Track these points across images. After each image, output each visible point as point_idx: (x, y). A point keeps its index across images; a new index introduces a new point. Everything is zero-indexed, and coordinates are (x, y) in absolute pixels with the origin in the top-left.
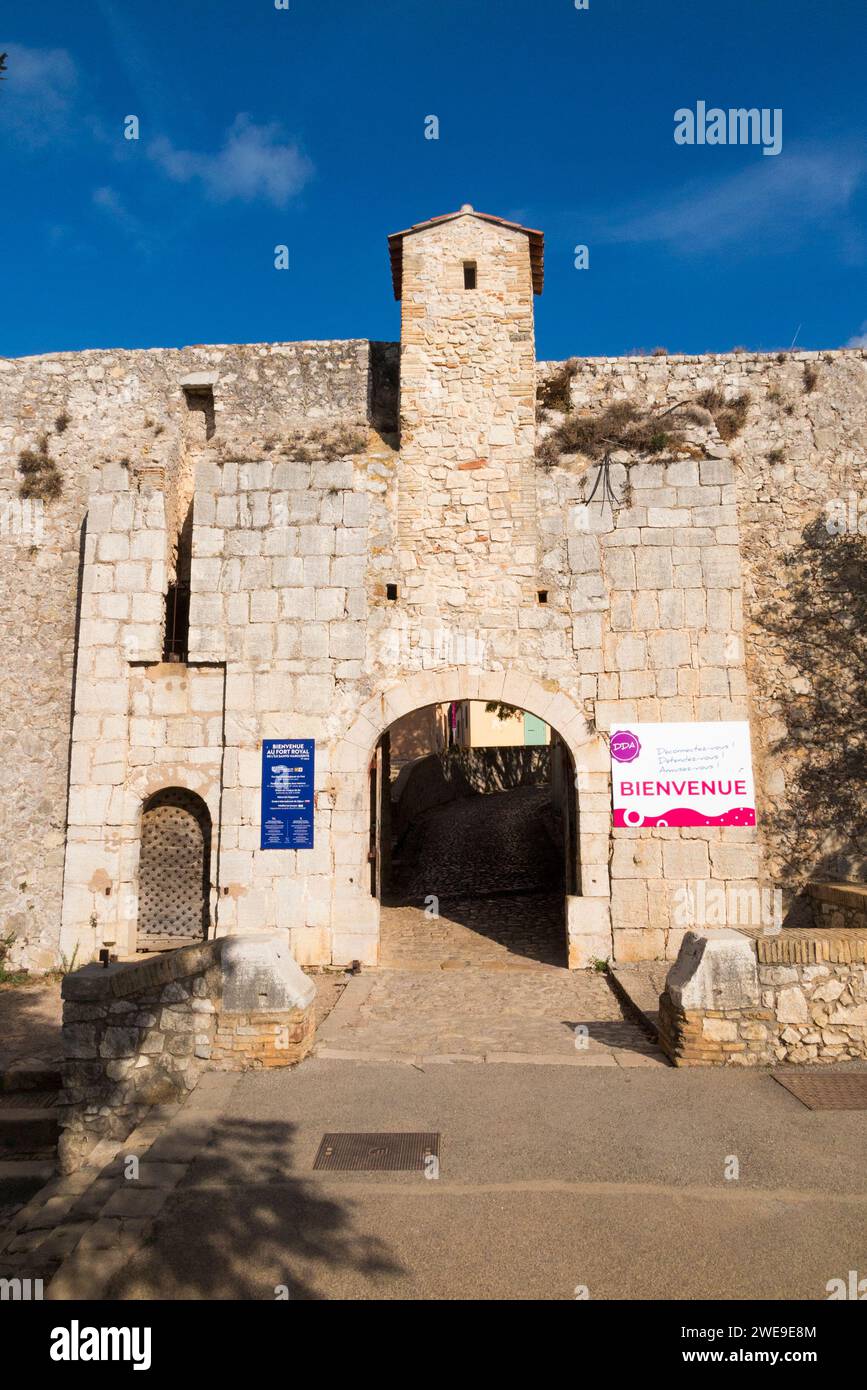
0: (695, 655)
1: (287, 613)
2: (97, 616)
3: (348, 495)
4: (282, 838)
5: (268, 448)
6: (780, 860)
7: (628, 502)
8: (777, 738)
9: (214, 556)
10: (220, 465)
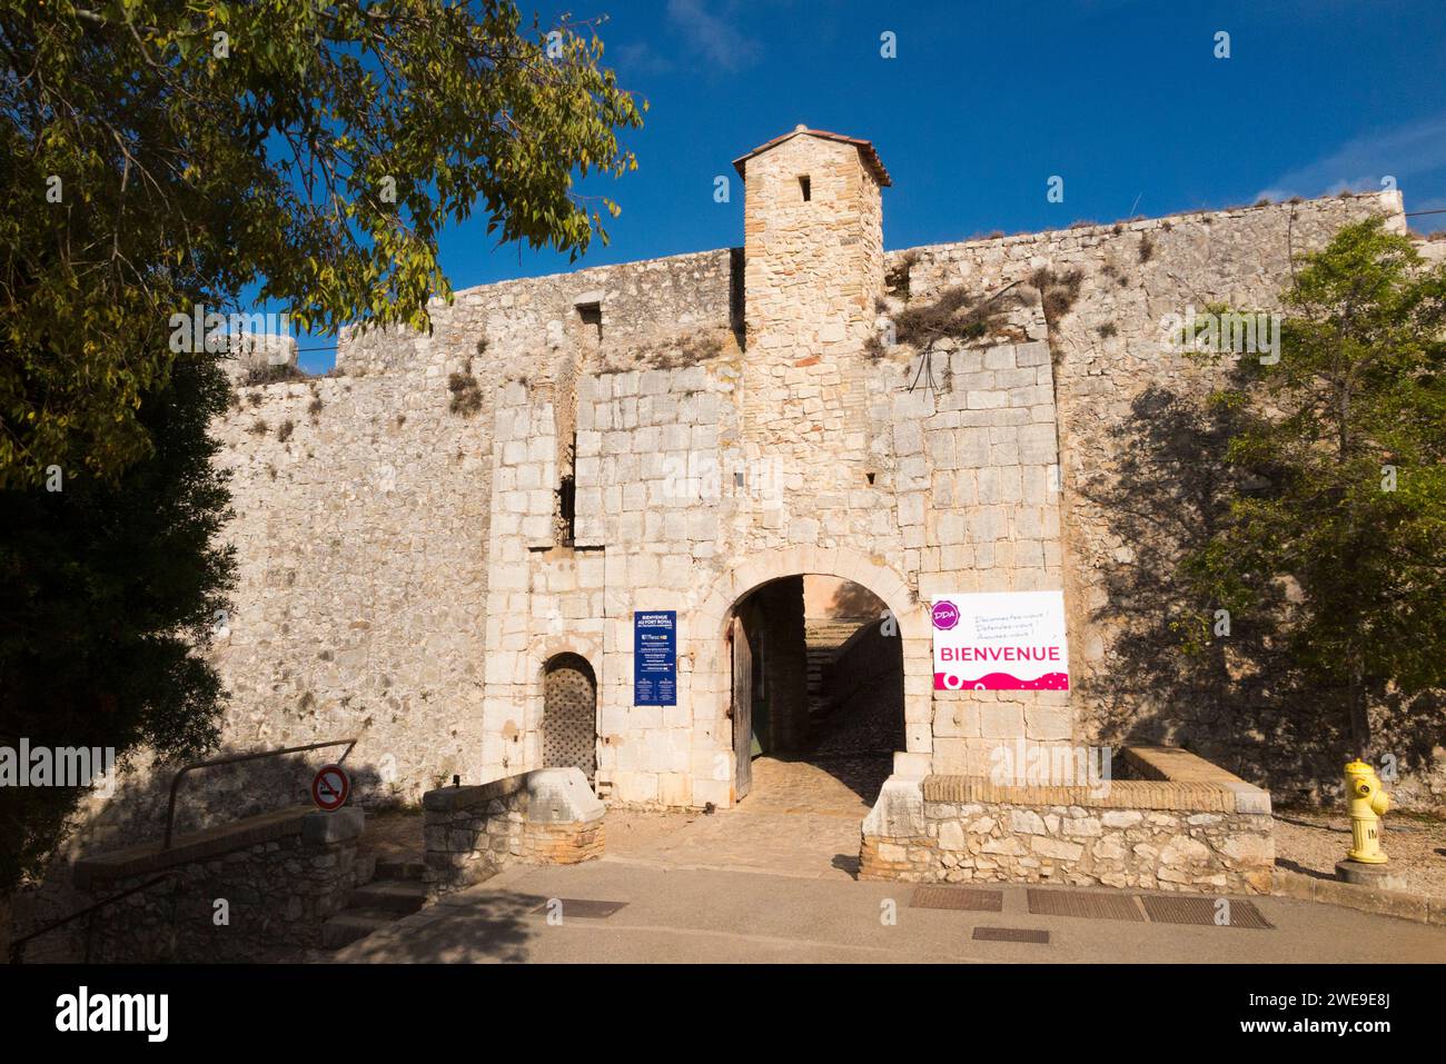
0: (1012, 528)
1: (650, 503)
2: (503, 510)
3: (702, 395)
4: (651, 698)
5: (639, 358)
6: (1097, 723)
7: (949, 387)
8: (1098, 605)
9: (594, 456)
10: (598, 376)
